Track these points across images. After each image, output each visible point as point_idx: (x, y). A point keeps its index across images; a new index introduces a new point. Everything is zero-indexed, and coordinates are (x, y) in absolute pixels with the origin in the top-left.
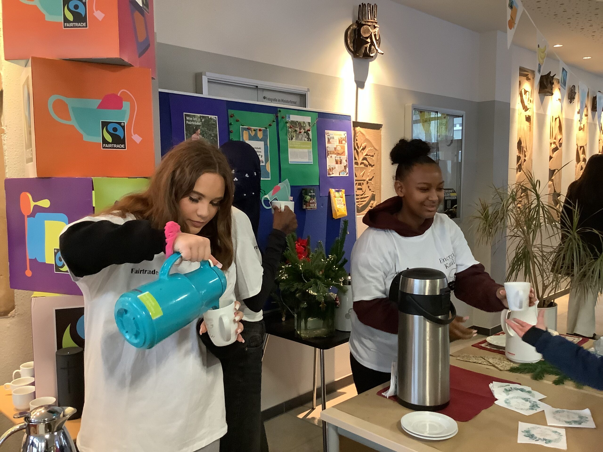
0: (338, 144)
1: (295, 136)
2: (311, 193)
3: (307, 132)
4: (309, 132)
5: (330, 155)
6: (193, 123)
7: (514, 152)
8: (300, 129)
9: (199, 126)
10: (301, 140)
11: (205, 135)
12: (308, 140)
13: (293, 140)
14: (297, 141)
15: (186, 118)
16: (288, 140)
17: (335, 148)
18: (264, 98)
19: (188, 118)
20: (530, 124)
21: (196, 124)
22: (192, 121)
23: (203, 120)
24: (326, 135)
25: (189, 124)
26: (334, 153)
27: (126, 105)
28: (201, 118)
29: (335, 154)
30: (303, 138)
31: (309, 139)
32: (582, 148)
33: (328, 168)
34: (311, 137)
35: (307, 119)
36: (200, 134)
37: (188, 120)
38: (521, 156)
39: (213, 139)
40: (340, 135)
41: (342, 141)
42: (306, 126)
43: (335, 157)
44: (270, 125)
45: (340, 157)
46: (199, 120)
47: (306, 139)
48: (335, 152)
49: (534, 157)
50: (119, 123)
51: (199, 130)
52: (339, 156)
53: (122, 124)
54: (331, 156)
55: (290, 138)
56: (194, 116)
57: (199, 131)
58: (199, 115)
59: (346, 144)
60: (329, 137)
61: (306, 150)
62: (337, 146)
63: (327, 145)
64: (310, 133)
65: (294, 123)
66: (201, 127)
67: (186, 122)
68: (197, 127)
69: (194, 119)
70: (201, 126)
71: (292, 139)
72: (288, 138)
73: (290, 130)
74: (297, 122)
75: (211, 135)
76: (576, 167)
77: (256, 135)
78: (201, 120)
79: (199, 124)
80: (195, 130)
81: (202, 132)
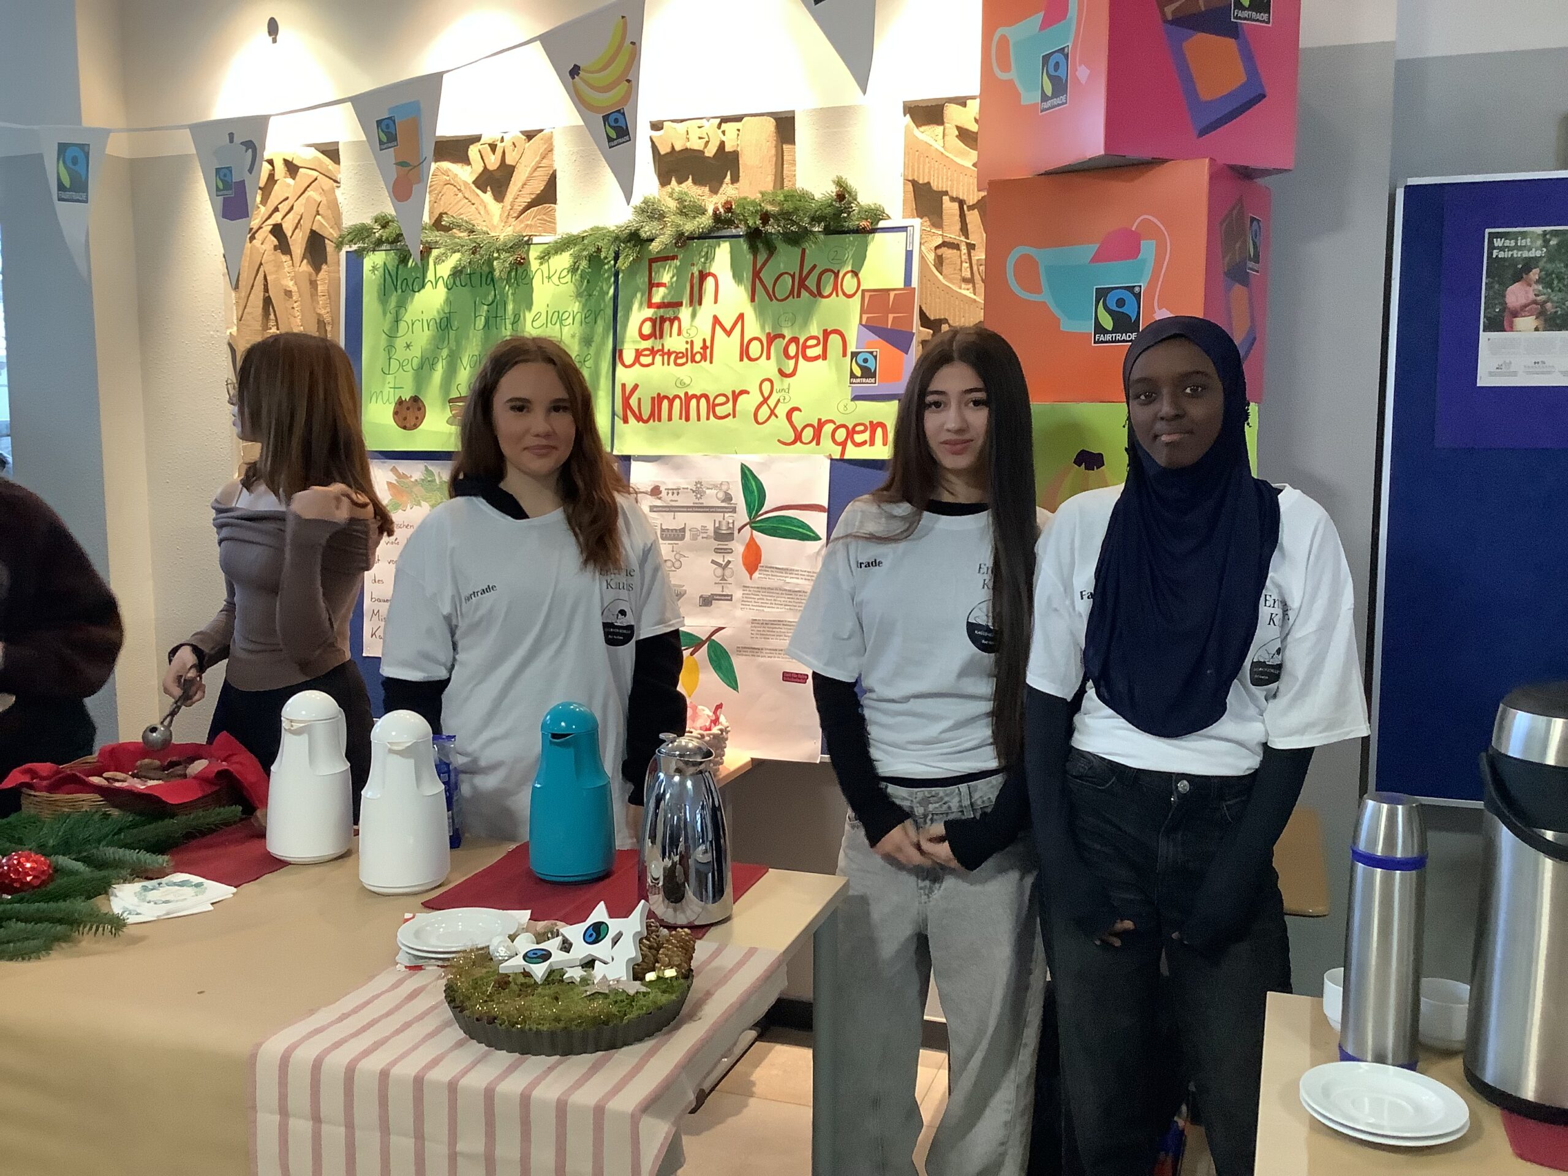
6: (1516, 254)
9: (1538, 258)
11: (1555, 282)
15: (1491, 242)
19: (1498, 243)
21: (1526, 254)
22: (1510, 249)
23: (1553, 242)
25: (1504, 259)
27: (1148, 248)
28: (1548, 237)
36: (1537, 282)
37: (1498, 248)
46: (1539, 242)
50: (1130, 289)
51: (1535, 271)
53: (1137, 290)
56: (1523, 235)
57: (1535, 274)
58: (1539, 230)
66: (1541, 264)
67: (1490, 254)
68: (1529, 264)
69: (1523, 242)
70: (1545, 260)
78: (1546, 242)
79: (1538, 253)
80: (1519, 271)
81: (1547, 275)
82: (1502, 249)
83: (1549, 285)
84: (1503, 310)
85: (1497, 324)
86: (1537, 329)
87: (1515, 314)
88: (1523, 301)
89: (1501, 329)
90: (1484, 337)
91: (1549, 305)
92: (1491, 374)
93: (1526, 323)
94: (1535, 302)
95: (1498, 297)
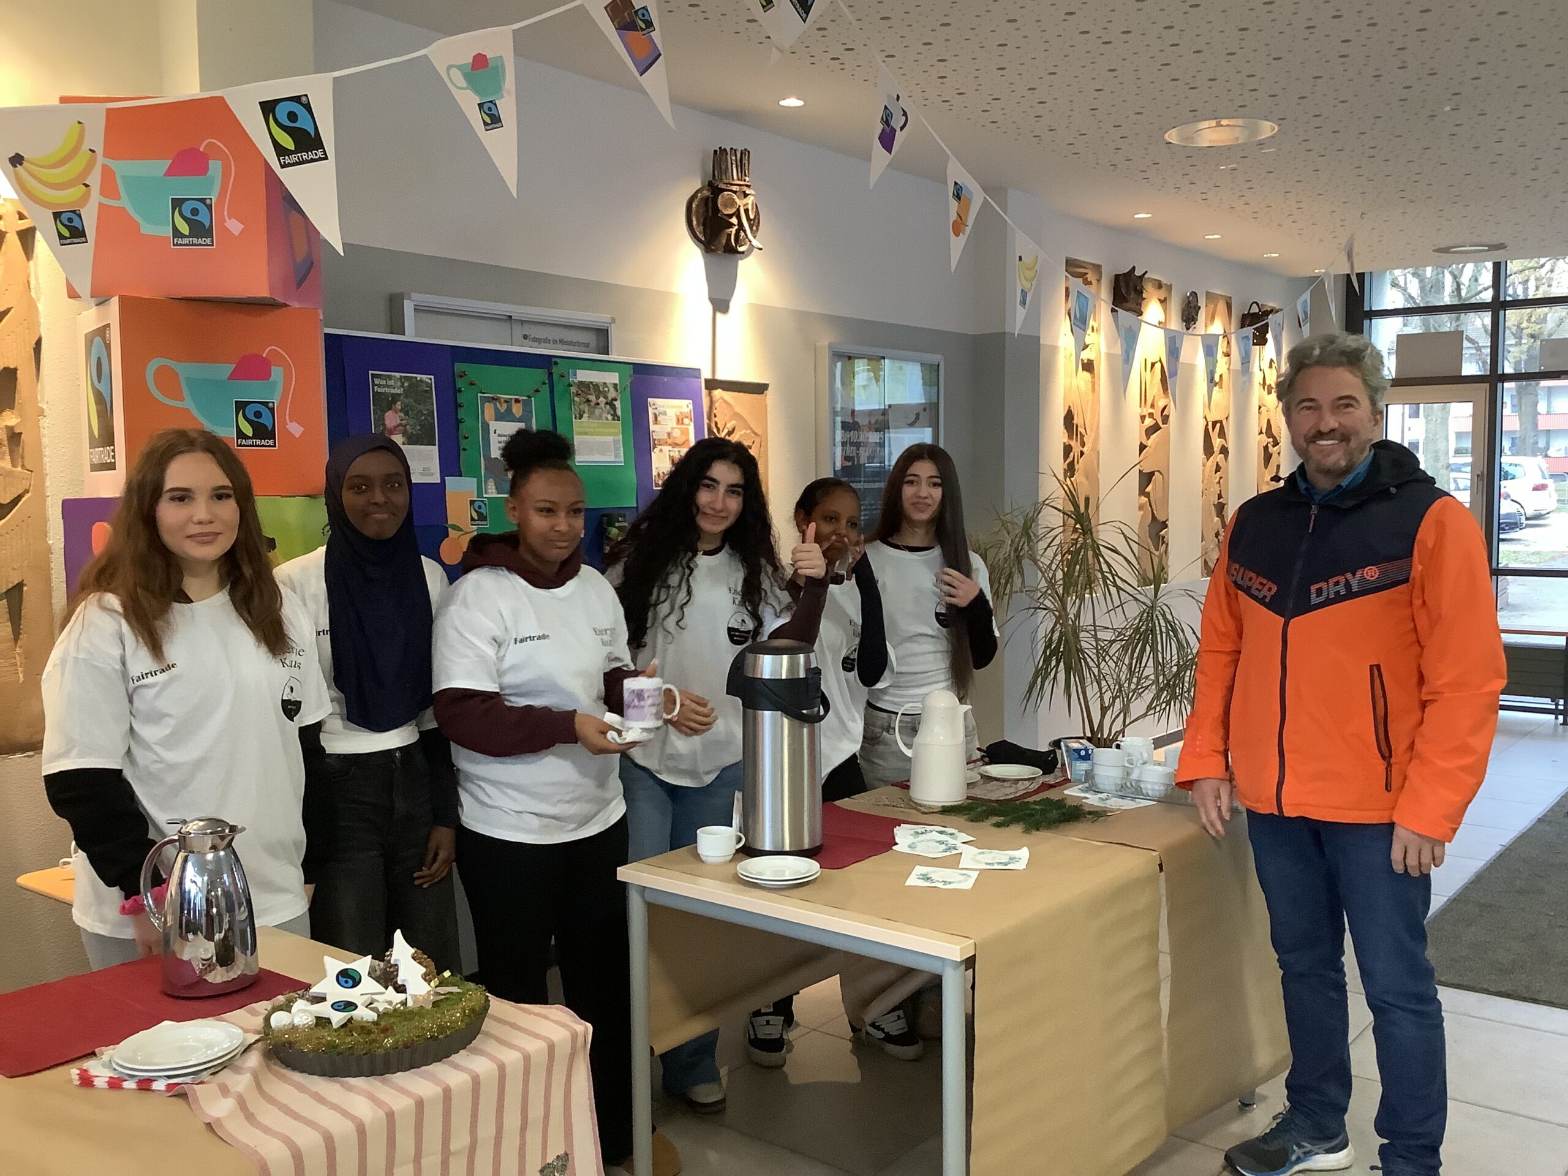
0: (675, 425)
1: (586, 410)
2: (619, 522)
3: (611, 404)
4: (615, 403)
5: (659, 447)
6: (387, 390)
7: (1055, 436)
8: (598, 398)
9: (399, 395)
10: (600, 418)
12: (614, 419)
13: (583, 420)
14: (591, 421)
15: (373, 381)
16: (574, 419)
17: (669, 434)
18: (525, 337)
19: (377, 381)
20: (1093, 377)
22: (384, 386)
23: (406, 384)
24: (650, 409)
25: (381, 393)
26: (666, 443)
27: (277, 373)
28: (402, 380)
31: (615, 417)
32: (1218, 425)
33: (654, 473)
34: (619, 413)
35: (613, 378)
36: (400, 411)
37: (377, 385)
38: (1073, 443)
39: (425, 419)
40: (681, 407)
41: (682, 420)
42: (609, 390)
43: (670, 451)
44: (537, 391)
46: (399, 384)
47: (610, 417)
48: (669, 441)
49: (1102, 447)
50: (265, 404)
51: (399, 403)
52: (676, 449)
53: (271, 405)
54: (661, 450)
55: (578, 416)
56: (390, 377)
57: (399, 405)
58: (398, 375)
59: (692, 424)
60: (655, 411)
61: (611, 439)
62: (673, 429)
63: (652, 427)
64: (617, 404)
65: (585, 387)
66: (402, 398)
67: (373, 389)
68: (395, 398)
69: (391, 383)
71: (581, 417)
72: (574, 416)
73: (576, 399)
74: (591, 382)
75: (420, 411)
76: (1204, 465)
77: (509, 409)
78: (403, 384)
79: (399, 391)
80: (389, 402)
81: (406, 407)
82: (379, 386)
83: (406, 413)
84: (385, 429)
86: (403, 444)
87: (392, 433)
88: (394, 424)
91: (408, 427)
93: (398, 439)
94: (400, 425)
95: (381, 420)
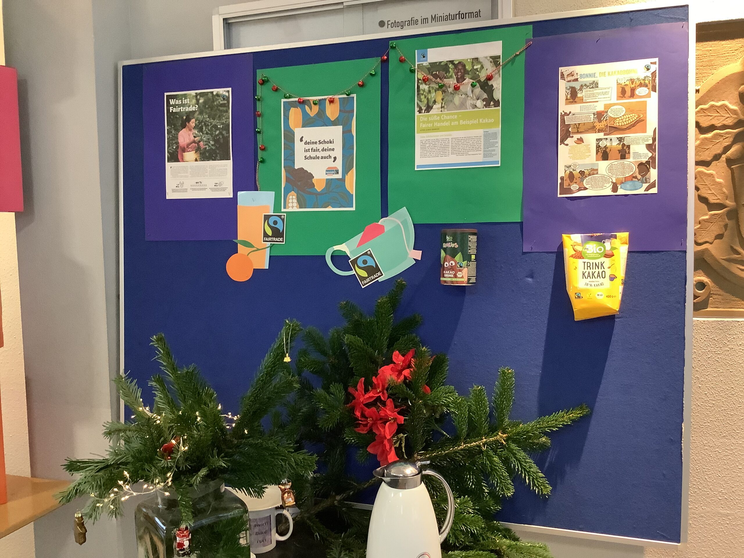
0: (614, 99)
3: (484, 85)
4: (490, 83)
5: (576, 136)
6: (182, 109)
9: (193, 112)
10: (463, 105)
14: (446, 112)
15: (168, 102)
16: (417, 113)
17: (599, 115)
19: (172, 102)
22: (179, 106)
23: (201, 101)
24: (562, 81)
25: (175, 113)
26: (592, 129)
28: (198, 97)
29: (600, 131)
30: (469, 102)
33: (561, 173)
34: (498, 95)
35: (491, 49)
36: (194, 128)
37: (172, 105)
39: (221, 133)
40: (631, 71)
41: (633, 90)
42: (482, 67)
43: (598, 140)
45: (620, 139)
46: (194, 101)
47: (479, 103)
48: (602, 125)
51: (193, 120)
52: (614, 137)
54: (581, 140)
55: (424, 108)
56: (185, 96)
57: (193, 123)
58: (193, 93)
59: (655, 96)
61: (480, 132)
62: (608, 106)
64: (497, 84)
65: (440, 69)
67: (168, 110)
68: (189, 116)
69: (185, 101)
72: (417, 109)
77: (322, 113)
78: (198, 101)
80: (184, 121)
81: (199, 123)
84: (177, 147)
85: (175, 158)
86: (196, 160)
87: (184, 150)
88: (187, 141)
89: (177, 160)
90: (169, 166)
91: (201, 143)
92: (174, 191)
93: (190, 155)
94: (194, 142)
95: (174, 139)
